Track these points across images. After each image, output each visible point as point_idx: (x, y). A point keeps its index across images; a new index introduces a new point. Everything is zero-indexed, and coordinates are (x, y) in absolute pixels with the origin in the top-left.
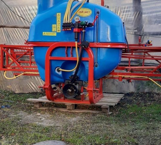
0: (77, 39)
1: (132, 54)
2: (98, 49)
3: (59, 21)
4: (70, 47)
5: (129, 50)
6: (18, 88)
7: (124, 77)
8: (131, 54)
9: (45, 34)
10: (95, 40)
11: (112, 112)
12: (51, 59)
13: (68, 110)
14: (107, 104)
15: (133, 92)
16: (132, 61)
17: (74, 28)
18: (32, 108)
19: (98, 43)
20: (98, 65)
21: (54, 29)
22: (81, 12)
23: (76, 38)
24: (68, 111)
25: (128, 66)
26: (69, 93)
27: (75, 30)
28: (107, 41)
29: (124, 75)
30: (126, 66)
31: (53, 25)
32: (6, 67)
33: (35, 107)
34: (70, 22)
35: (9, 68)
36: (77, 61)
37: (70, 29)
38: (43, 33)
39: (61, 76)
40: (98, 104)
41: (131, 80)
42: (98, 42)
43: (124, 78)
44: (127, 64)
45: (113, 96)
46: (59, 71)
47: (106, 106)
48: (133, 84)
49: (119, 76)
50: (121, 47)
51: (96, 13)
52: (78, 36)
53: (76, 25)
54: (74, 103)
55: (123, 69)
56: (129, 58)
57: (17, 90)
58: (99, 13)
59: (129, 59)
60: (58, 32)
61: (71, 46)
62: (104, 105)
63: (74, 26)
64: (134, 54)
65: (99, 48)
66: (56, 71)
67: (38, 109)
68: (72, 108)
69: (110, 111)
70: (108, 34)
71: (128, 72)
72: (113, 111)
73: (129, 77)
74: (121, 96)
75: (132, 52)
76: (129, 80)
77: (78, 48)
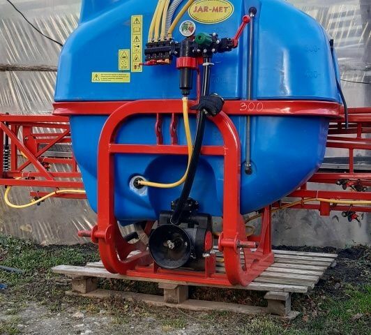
0: (187, 90)
1: (359, 136)
2: (254, 119)
3: (137, 38)
4: (169, 115)
5: (350, 126)
6: (48, 232)
7: (335, 204)
8: (354, 136)
9: (99, 77)
10: (244, 92)
11: (298, 313)
12: (114, 151)
13: (168, 302)
14: (282, 286)
15: (364, 244)
16: (359, 159)
17: (178, 55)
18: (67, 292)
19: (251, 102)
20: (253, 169)
21: (122, 64)
22: (200, 9)
23: (185, 86)
24: (168, 305)
25: (347, 171)
26: (170, 252)
27: (182, 60)
28: (281, 94)
29: (336, 198)
30: (342, 171)
31: (121, 53)
32: (10, 175)
33: (75, 291)
34: (168, 39)
35: (18, 178)
36: (187, 156)
37: (167, 61)
38: (94, 74)
39: (147, 201)
40: (255, 286)
41: (357, 213)
42: (251, 99)
43: (335, 207)
44: (346, 166)
45: (303, 258)
46: (139, 187)
47: (281, 293)
48: (363, 222)
49: (321, 202)
50: (326, 112)
51: (247, 11)
52: (191, 79)
53: (184, 47)
54: (185, 284)
55: (333, 181)
56: (351, 147)
57: (46, 237)
58: (254, 13)
59: (351, 153)
60: (133, 70)
61: (172, 111)
62: (275, 289)
63: (178, 50)
64: (363, 136)
65: (258, 115)
66: (132, 188)
67: (84, 295)
68: (177, 298)
69: (292, 309)
70: (283, 74)
71: (348, 189)
72: (302, 310)
73: (351, 205)
74: (329, 258)
75: (359, 132)
76: (350, 213)
77: (191, 116)
